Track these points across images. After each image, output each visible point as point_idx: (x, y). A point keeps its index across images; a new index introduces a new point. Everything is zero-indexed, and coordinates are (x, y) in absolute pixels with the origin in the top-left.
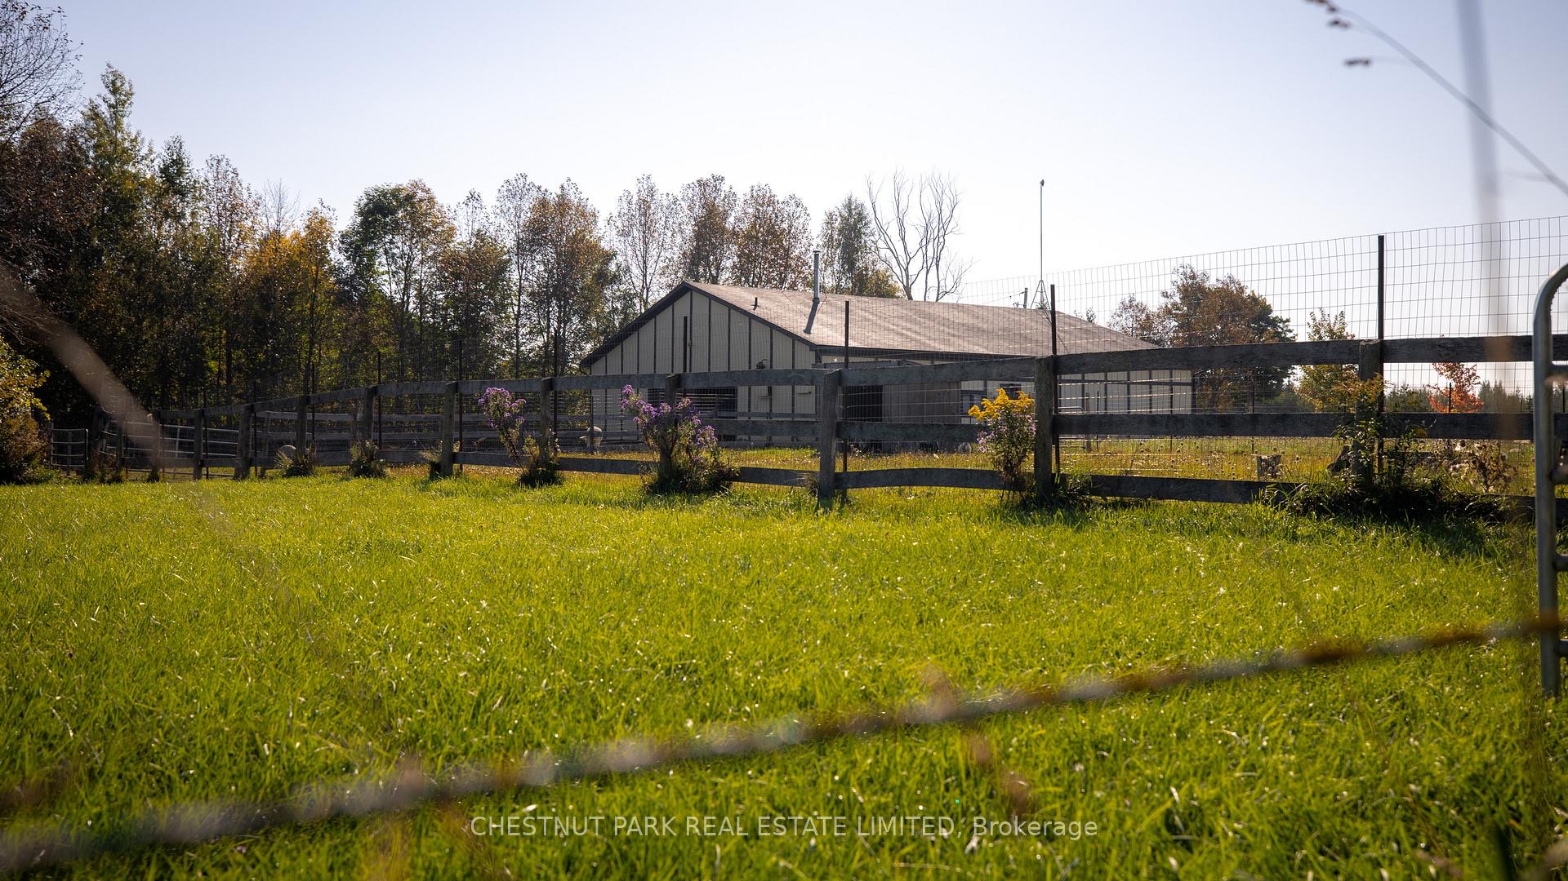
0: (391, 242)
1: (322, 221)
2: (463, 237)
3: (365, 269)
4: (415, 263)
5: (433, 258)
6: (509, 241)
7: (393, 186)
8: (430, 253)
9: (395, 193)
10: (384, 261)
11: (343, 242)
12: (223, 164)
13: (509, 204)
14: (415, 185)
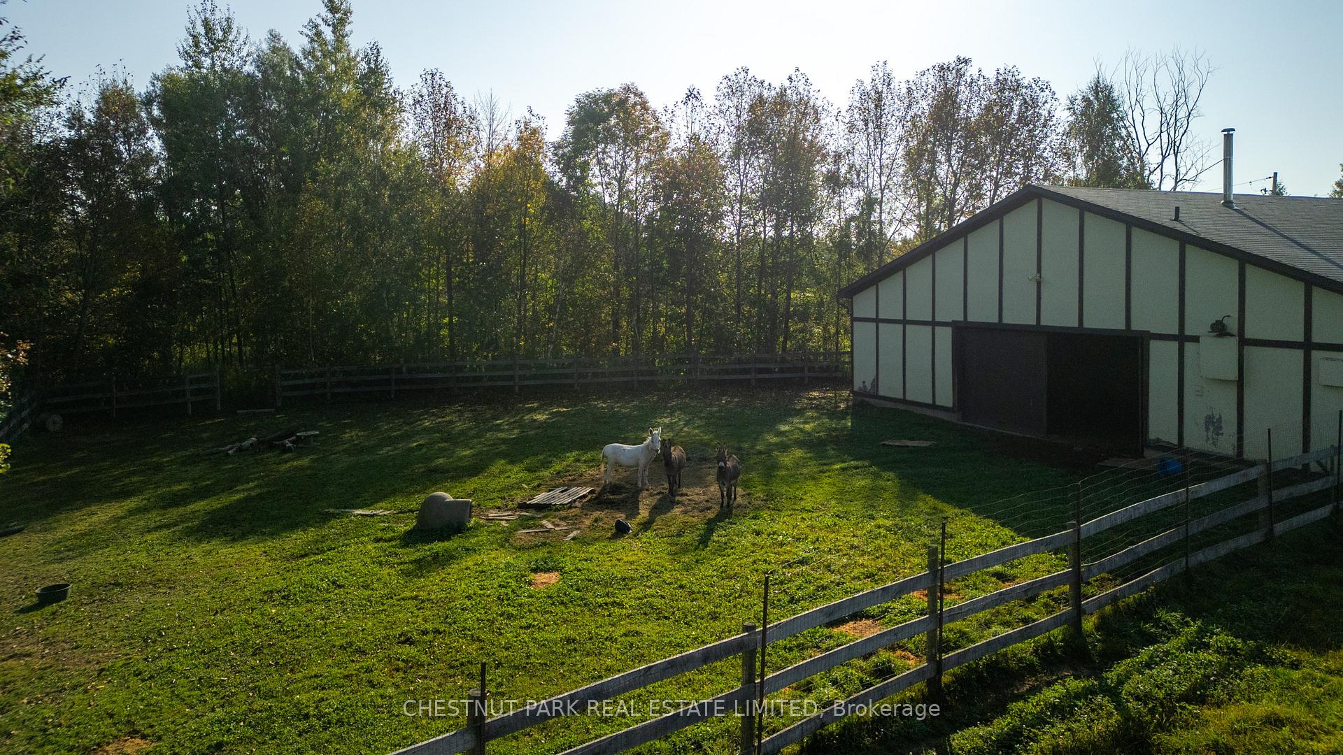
0: (604, 152)
1: (535, 132)
2: (678, 142)
3: (580, 181)
4: (628, 173)
5: (647, 167)
6: (725, 145)
7: (605, 91)
8: (643, 162)
9: (607, 98)
10: (597, 173)
11: (556, 155)
12: (437, 78)
13: (728, 103)
14: (627, 89)
